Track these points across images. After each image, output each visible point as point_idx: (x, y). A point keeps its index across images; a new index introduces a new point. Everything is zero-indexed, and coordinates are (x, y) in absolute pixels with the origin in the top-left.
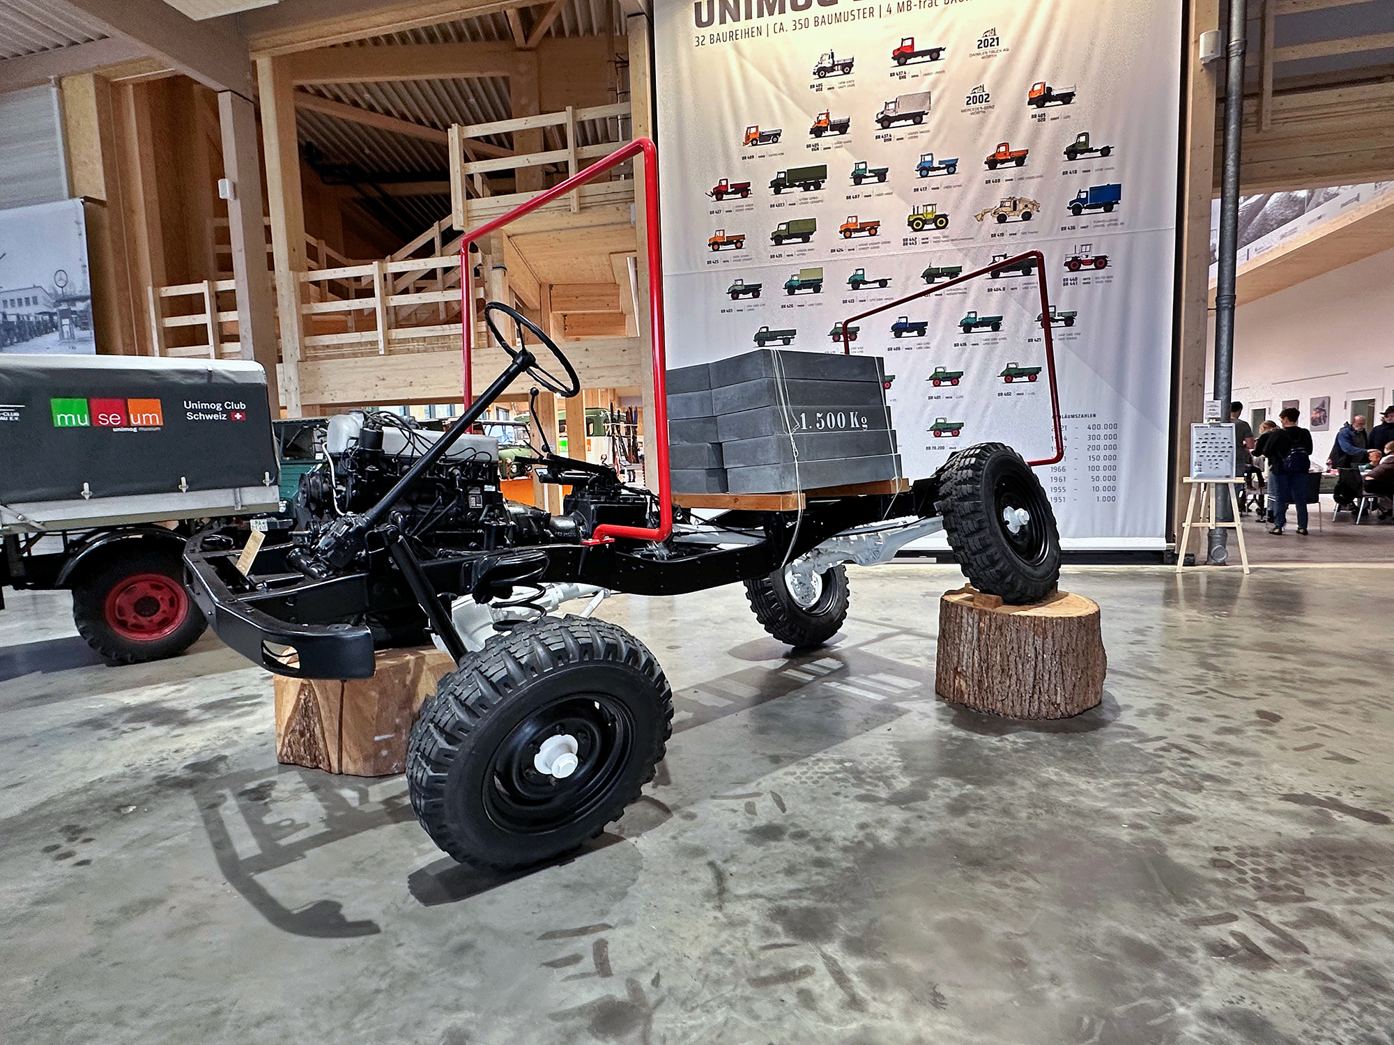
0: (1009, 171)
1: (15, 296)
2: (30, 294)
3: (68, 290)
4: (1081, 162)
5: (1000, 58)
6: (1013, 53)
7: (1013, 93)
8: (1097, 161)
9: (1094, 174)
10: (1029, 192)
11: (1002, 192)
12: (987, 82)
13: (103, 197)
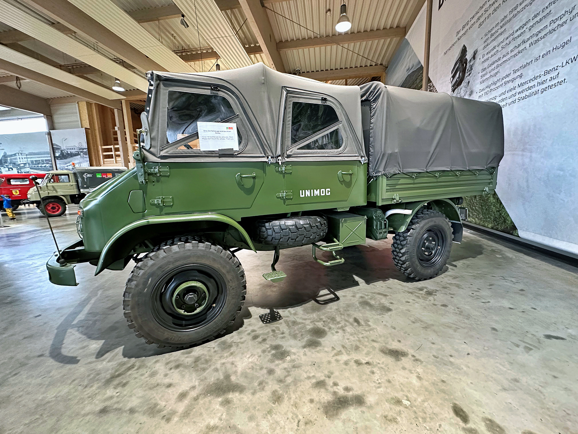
1: (70, 148)
2: (73, 147)
3: (82, 147)
13: (89, 127)
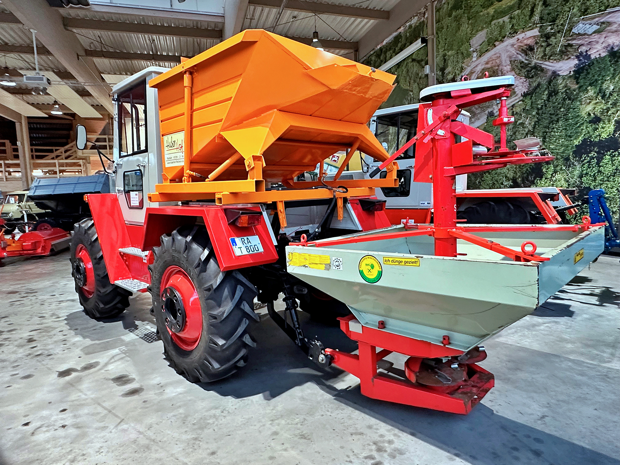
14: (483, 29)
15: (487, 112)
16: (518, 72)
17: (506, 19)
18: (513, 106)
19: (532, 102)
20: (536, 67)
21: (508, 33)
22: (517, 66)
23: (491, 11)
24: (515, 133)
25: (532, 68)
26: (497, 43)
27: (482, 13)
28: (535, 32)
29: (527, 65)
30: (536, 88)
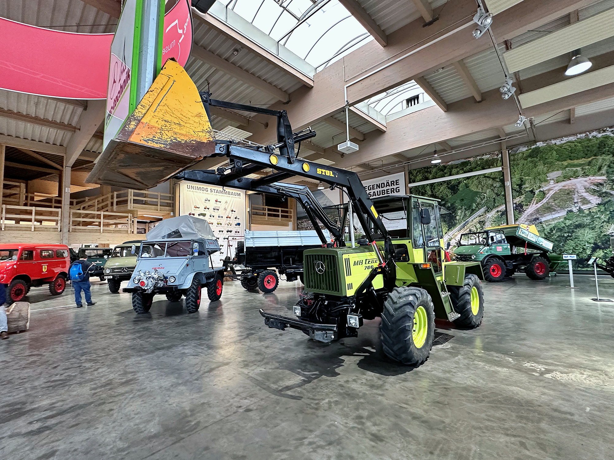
0: (229, 219)
4: (236, 220)
5: (227, 205)
6: (229, 204)
7: (229, 210)
8: (238, 220)
9: (237, 221)
10: (231, 222)
11: (228, 221)
12: (226, 207)
14: (558, 170)
15: (566, 210)
16: (592, 193)
17: (579, 169)
18: (590, 209)
19: (605, 208)
20: (606, 193)
21: (581, 175)
22: (591, 191)
23: (565, 163)
24: (593, 221)
25: (603, 193)
26: (571, 178)
27: (556, 163)
28: (604, 178)
29: (598, 191)
30: (607, 202)
